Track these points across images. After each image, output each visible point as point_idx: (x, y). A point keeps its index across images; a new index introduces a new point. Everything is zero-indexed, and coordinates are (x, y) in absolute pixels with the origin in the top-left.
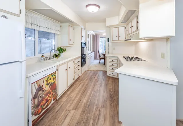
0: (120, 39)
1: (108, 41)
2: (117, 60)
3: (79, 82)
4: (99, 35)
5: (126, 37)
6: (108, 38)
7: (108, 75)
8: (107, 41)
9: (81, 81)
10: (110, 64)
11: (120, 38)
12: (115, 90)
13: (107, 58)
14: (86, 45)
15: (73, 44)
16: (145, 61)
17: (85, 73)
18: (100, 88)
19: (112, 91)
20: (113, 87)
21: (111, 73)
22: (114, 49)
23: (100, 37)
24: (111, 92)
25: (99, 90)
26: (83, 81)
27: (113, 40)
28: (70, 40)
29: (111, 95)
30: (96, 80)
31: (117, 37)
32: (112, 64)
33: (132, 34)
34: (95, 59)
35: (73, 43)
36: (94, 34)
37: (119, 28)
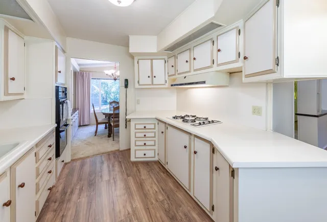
0: (154, 83)
1: (126, 86)
2: (153, 125)
3: (55, 211)
4: (91, 74)
5: (167, 79)
6: (126, 81)
7: (133, 159)
8: (124, 85)
9: (62, 202)
10: (138, 135)
11: (156, 81)
12: (166, 193)
13: (131, 122)
14: (66, 94)
15: (22, 94)
16: (218, 122)
17: (66, 171)
18: (131, 202)
19: (161, 198)
20: (158, 187)
21: (140, 154)
22: (138, 102)
23: (91, 77)
24: (162, 202)
25: (134, 211)
26: (69, 200)
27: (141, 83)
28: (13, 79)
29: (166, 211)
30: (109, 181)
31: (150, 78)
32: (142, 135)
33: (189, 74)
34: (80, 126)
35: (22, 91)
36: (78, 69)
37: (154, 61)
